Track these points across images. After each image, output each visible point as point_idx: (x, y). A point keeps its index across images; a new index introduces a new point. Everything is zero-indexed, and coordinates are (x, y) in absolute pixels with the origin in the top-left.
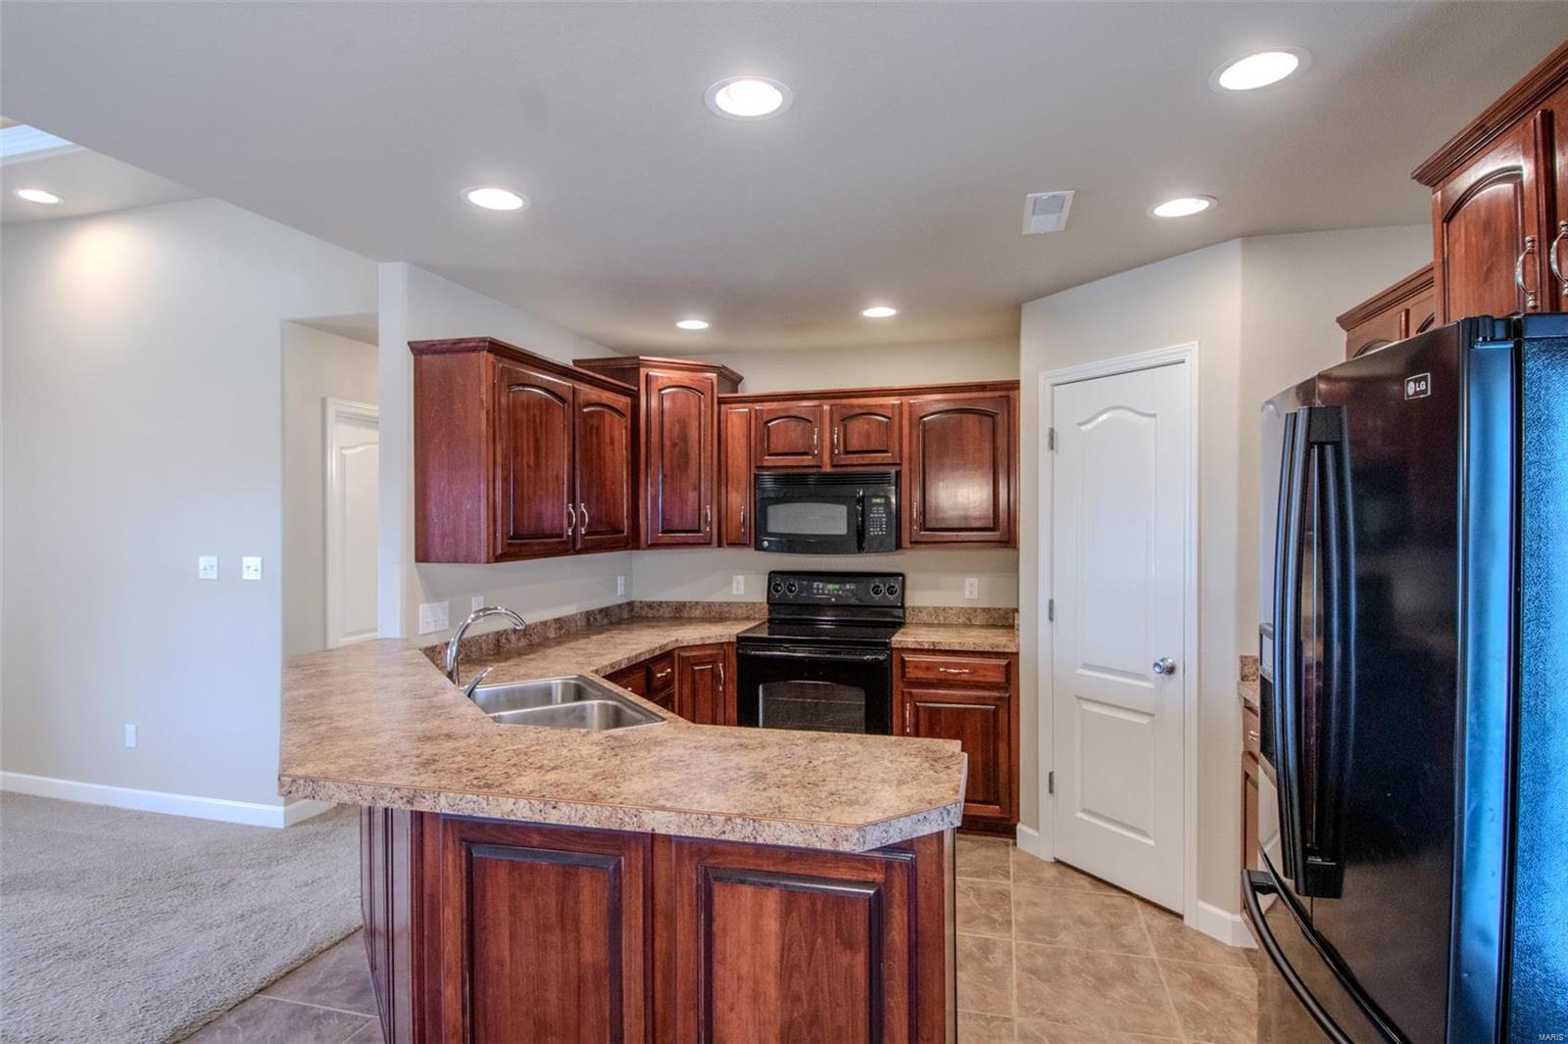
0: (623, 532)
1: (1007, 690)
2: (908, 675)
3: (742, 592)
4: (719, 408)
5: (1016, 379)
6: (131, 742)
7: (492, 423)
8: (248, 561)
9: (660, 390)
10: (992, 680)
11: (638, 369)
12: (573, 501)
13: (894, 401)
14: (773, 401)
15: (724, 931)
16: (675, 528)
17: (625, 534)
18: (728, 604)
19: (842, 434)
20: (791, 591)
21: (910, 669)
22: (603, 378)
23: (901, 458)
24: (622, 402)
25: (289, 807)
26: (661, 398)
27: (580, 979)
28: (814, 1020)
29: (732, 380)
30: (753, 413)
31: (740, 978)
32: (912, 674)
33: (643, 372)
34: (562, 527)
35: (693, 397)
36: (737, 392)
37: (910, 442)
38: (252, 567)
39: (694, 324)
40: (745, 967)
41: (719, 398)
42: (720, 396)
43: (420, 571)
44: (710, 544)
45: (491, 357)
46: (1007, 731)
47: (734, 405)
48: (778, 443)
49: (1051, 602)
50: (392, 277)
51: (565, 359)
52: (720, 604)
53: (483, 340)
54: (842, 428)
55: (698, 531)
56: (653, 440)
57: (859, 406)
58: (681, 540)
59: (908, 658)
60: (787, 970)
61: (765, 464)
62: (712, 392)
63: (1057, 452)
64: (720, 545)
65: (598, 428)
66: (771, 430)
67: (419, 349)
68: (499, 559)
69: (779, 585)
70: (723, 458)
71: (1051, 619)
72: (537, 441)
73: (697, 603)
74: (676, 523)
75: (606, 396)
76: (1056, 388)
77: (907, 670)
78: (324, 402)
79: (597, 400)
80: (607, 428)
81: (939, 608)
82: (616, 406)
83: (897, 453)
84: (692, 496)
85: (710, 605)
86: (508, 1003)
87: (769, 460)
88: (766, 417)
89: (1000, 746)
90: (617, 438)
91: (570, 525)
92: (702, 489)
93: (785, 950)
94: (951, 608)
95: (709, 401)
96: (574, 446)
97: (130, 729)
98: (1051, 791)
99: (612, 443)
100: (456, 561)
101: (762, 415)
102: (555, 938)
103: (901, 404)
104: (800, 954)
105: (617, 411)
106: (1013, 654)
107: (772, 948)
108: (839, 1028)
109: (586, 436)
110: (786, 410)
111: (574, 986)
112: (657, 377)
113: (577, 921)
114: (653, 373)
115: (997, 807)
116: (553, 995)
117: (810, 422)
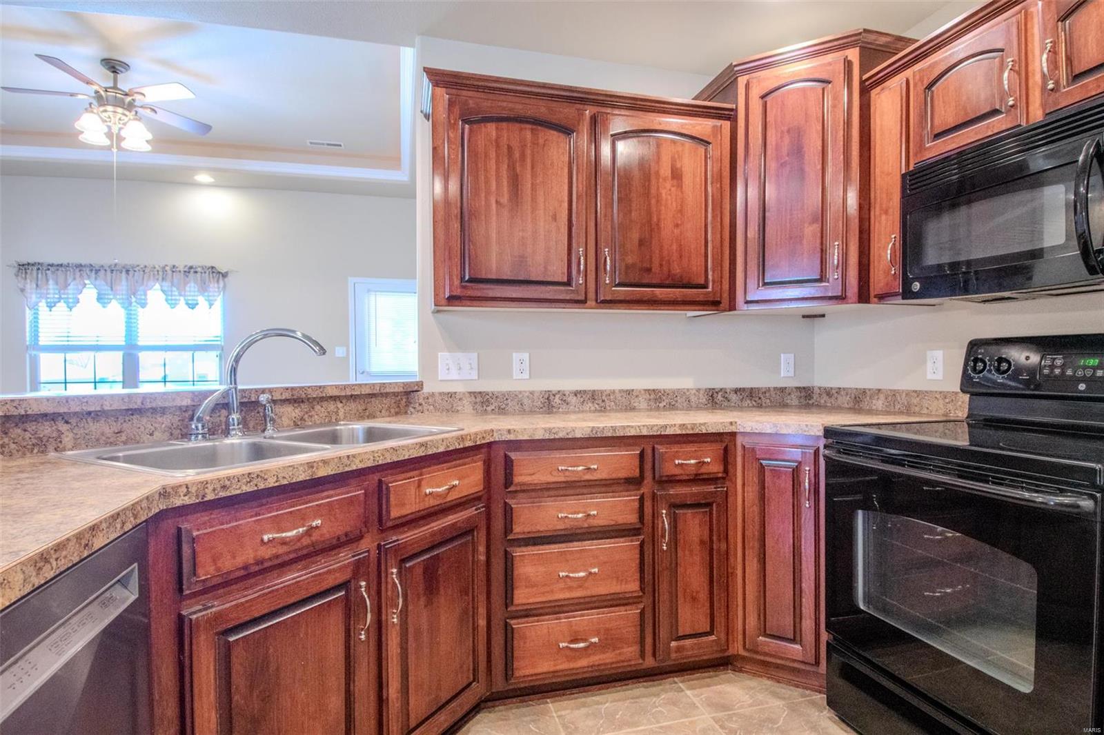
0: (702, 286)
3: (939, 376)
4: (864, 96)
9: (763, 96)
11: (737, 80)
14: (942, 45)
18: (918, 393)
24: (707, 127)
26: (764, 106)
30: (911, 81)
33: (742, 80)
35: (813, 91)
41: (862, 81)
42: (865, 77)
43: (437, 320)
44: (843, 298)
45: (440, 90)
47: (887, 83)
48: (947, 113)
52: (908, 394)
55: (820, 280)
64: (865, 299)
66: (936, 95)
68: (452, 301)
73: (879, 390)
75: (670, 121)
82: (686, 132)
84: (810, 231)
85: (894, 393)
87: (933, 147)
88: (929, 77)
92: (827, 219)
95: (842, 88)
99: (678, 176)
101: (922, 78)
112: (759, 82)
117: (1001, 50)
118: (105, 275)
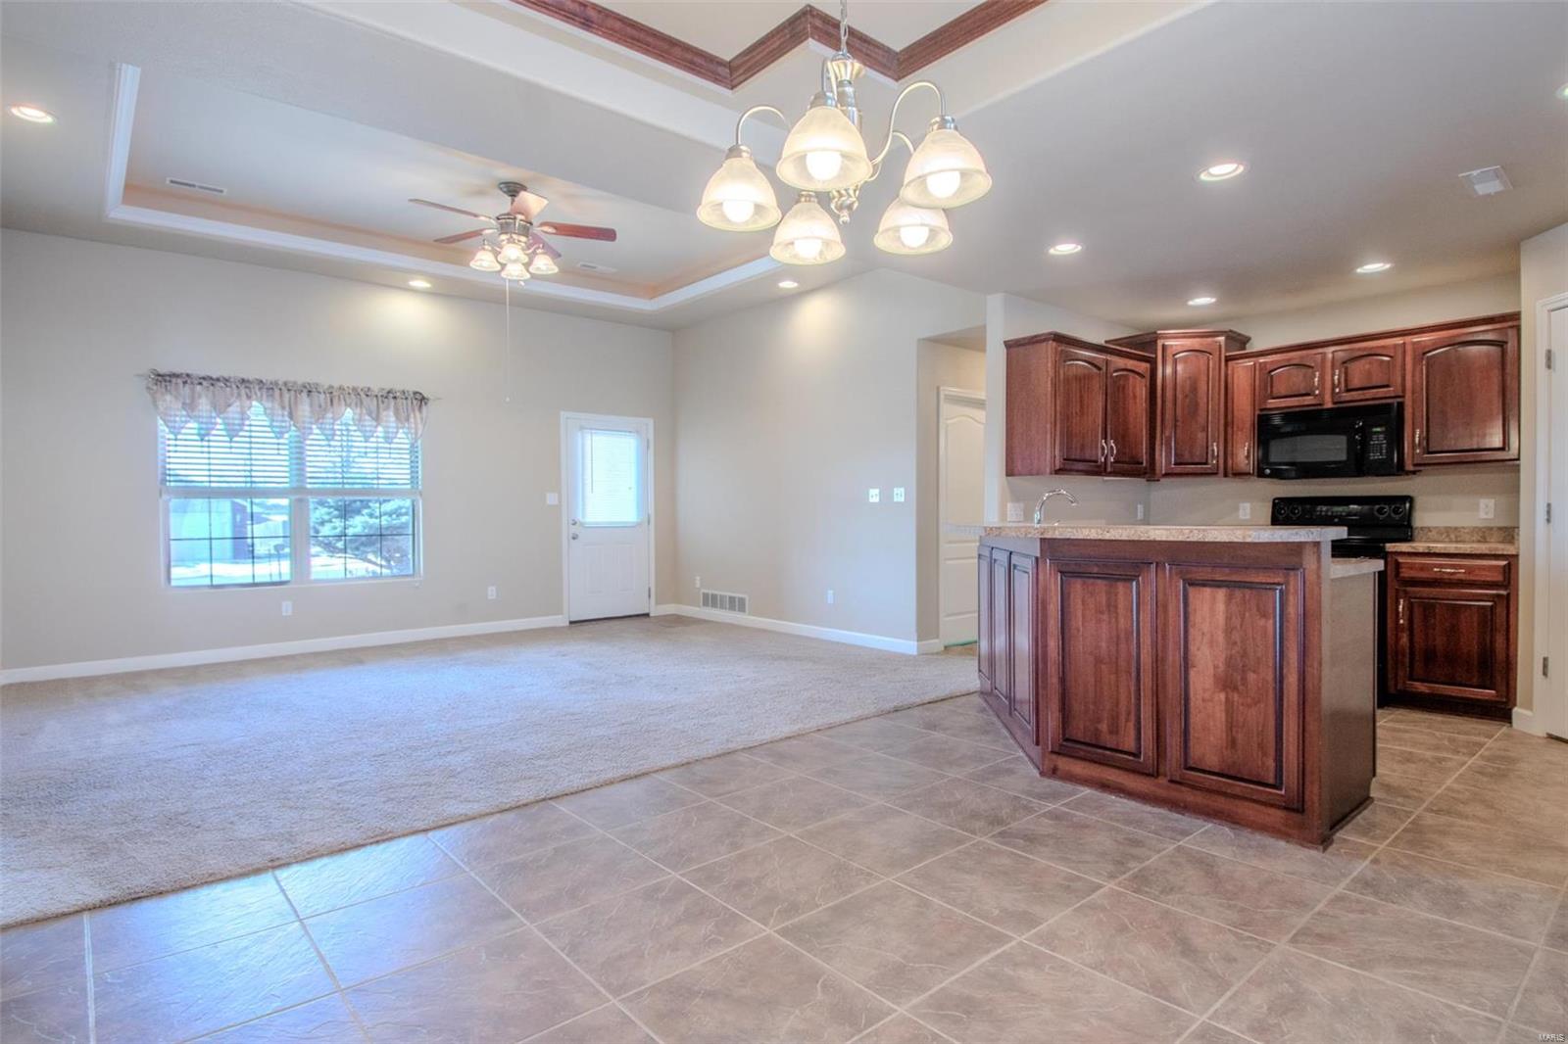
0: (1142, 463)
1: (1506, 587)
2: (1402, 575)
4: (1226, 365)
5: (1517, 310)
6: (830, 600)
7: (1054, 385)
8: (896, 491)
9: (1174, 355)
10: (1488, 579)
11: (1155, 342)
12: (1106, 438)
13: (1399, 341)
14: (1276, 353)
15: (1195, 610)
16: (1185, 461)
17: (1144, 465)
19: (1343, 376)
20: (1294, 514)
21: (1403, 570)
22: (1128, 350)
23: (1404, 390)
24: (1143, 367)
25: (920, 643)
26: (1175, 362)
27: (1118, 637)
28: (1244, 654)
29: (1238, 341)
30: (1257, 365)
31: (1203, 634)
32: (1406, 573)
33: (1160, 343)
34: (1097, 454)
35: (1203, 358)
36: (1244, 349)
37: (1413, 376)
38: (899, 495)
39: (1202, 300)
40: (1206, 628)
41: (1226, 357)
42: (1228, 354)
43: (1008, 482)
44: (1216, 474)
45: (1054, 344)
46: (1505, 626)
47: (1240, 361)
48: (1280, 388)
49: (1549, 505)
50: (995, 303)
51: (1099, 339)
53: (1050, 334)
54: (1343, 370)
55: (1206, 463)
56: (1168, 394)
57: (1359, 349)
58: (1191, 471)
59: (1401, 560)
60: (1229, 630)
61: (1268, 406)
62: (1220, 351)
63: (1554, 370)
64: (1226, 475)
65: (1124, 388)
66: (1274, 377)
67: (1010, 345)
68: (1058, 472)
69: (1283, 509)
70: (1230, 404)
71: (1548, 521)
72: (1081, 397)
74: (1187, 457)
75: (1131, 364)
76: (1552, 313)
77: (1401, 570)
78: (938, 388)
79: (1123, 367)
80: (1131, 389)
81: (1450, 528)
82: (1137, 370)
83: (1400, 388)
84: (1201, 436)
86: (1081, 647)
87: (1272, 403)
88: (1270, 368)
89: (1497, 637)
90: (1138, 394)
91: (1103, 454)
92: (1210, 430)
93: (1228, 619)
94: (1463, 528)
95: (1217, 360)
96: (1106, 399)
97: (831, 592)
98: (1545, 674)
99: (1135, 397)
100: (1031, 474)
101: (1265, 366)
102: (1105, 617)
103: (1404, 343)
104: (1236, 622)
105: (1138, 374)
106: (1513, 556)
107: (1221, 618)
108: (1258, 658)
109: (1116, 390)
110: (1289, 360)
111: (1115, 640)
112: (1172, 346)
113: (1116, 607)
114: (1168, 343)
115: (1493, 692)
116: (1104, 645)
117: (1312, 367)
118: (281, 395)
